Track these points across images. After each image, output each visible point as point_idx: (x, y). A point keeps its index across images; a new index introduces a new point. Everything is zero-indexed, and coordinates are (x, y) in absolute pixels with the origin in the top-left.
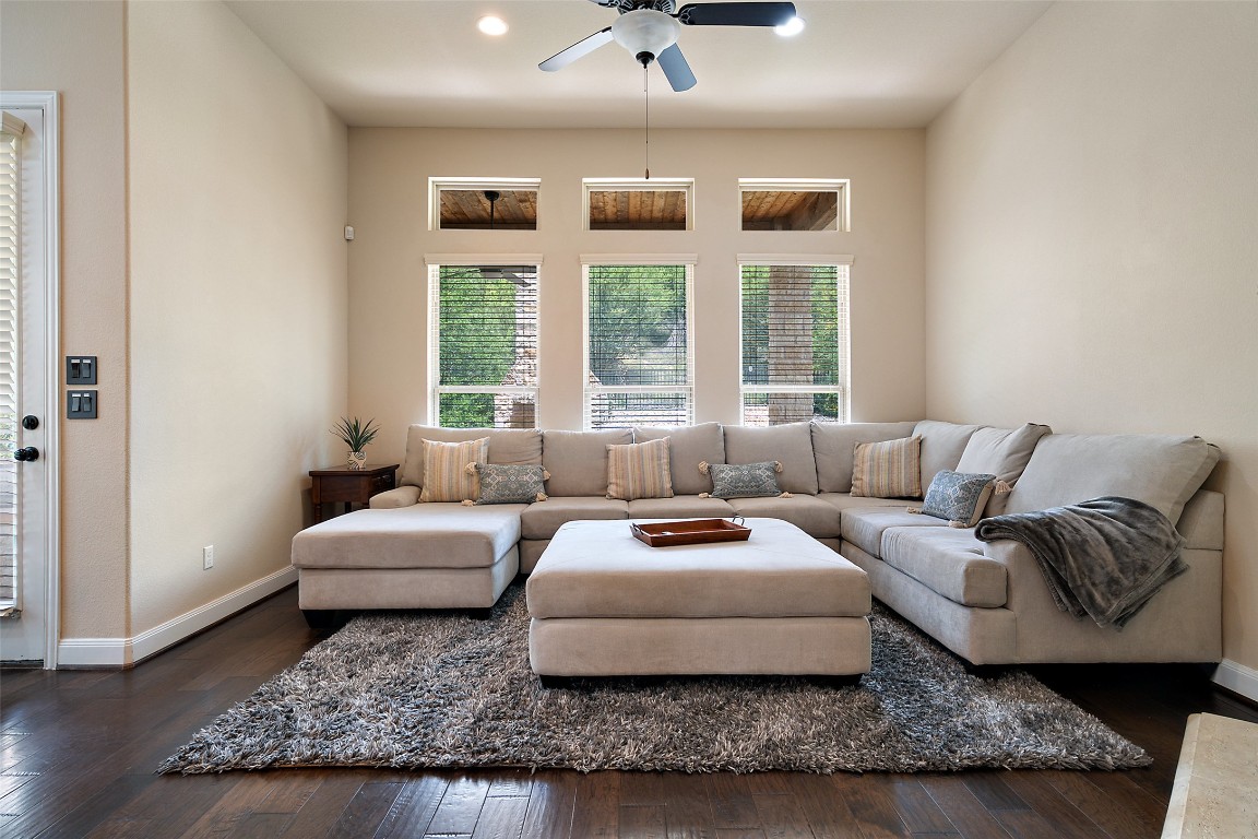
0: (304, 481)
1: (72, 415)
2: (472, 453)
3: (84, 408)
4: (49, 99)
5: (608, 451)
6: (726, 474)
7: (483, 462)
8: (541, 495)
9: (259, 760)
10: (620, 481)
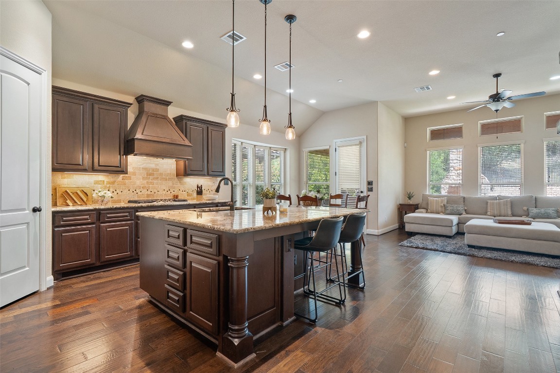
0: (398, 206)
1: (368, 191)
2: (442, 201)
3: (370, 190)
4: (365, 137)
5: (487, 202)
6: (534, 211)
7: (445, 204)
8: (464, 213)
9: (414, 246)
10: (491, 211)
